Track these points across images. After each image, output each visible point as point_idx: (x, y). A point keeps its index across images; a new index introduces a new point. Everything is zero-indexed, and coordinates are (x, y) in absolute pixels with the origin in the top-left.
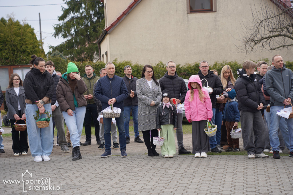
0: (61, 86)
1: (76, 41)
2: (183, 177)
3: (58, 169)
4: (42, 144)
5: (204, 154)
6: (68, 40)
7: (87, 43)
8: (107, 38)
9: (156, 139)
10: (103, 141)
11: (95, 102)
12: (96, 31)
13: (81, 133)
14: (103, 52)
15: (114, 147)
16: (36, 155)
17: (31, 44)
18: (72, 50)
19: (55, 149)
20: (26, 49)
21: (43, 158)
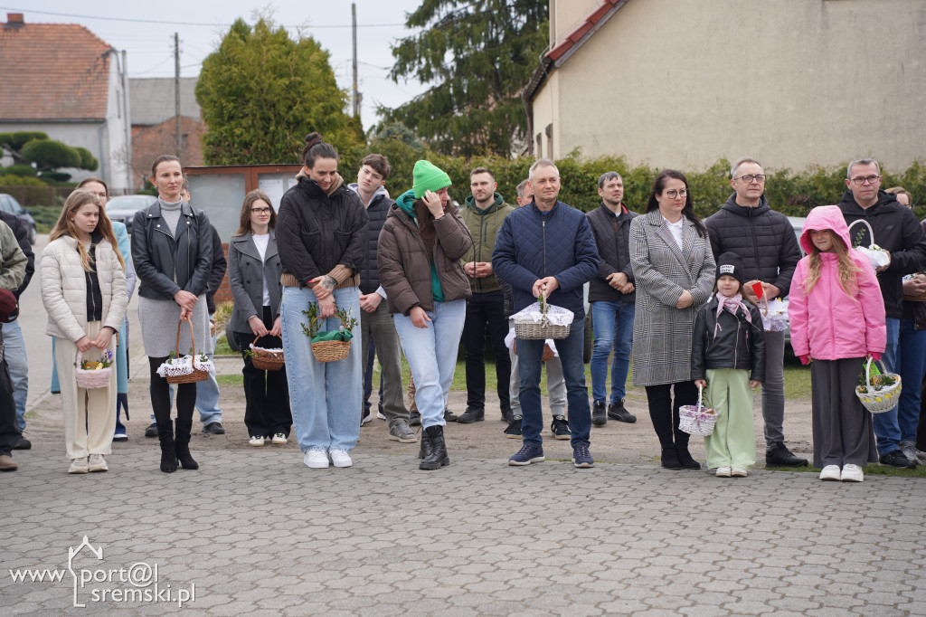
0: (393, 232)
1: (458, 91)
2: (776, 546)
3: (373, 493)
4: (328, 414)
5: (853, 471)
6: (433, 89)
7: (491, 100)
8: (554, 81)
9: (689, 415)
10: (517, 414)
11: (501, 287)
12: (522, 59)
13: (450, 383)
14: (539, 127)
15: (554, 431)
16: (310, 447)
17: (319, 101)
18: (446, 120)
19: (372, 430)
20: (304, 114)
21: (330, 458)
